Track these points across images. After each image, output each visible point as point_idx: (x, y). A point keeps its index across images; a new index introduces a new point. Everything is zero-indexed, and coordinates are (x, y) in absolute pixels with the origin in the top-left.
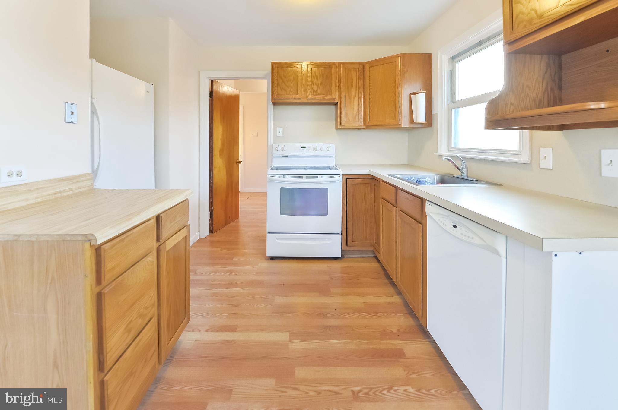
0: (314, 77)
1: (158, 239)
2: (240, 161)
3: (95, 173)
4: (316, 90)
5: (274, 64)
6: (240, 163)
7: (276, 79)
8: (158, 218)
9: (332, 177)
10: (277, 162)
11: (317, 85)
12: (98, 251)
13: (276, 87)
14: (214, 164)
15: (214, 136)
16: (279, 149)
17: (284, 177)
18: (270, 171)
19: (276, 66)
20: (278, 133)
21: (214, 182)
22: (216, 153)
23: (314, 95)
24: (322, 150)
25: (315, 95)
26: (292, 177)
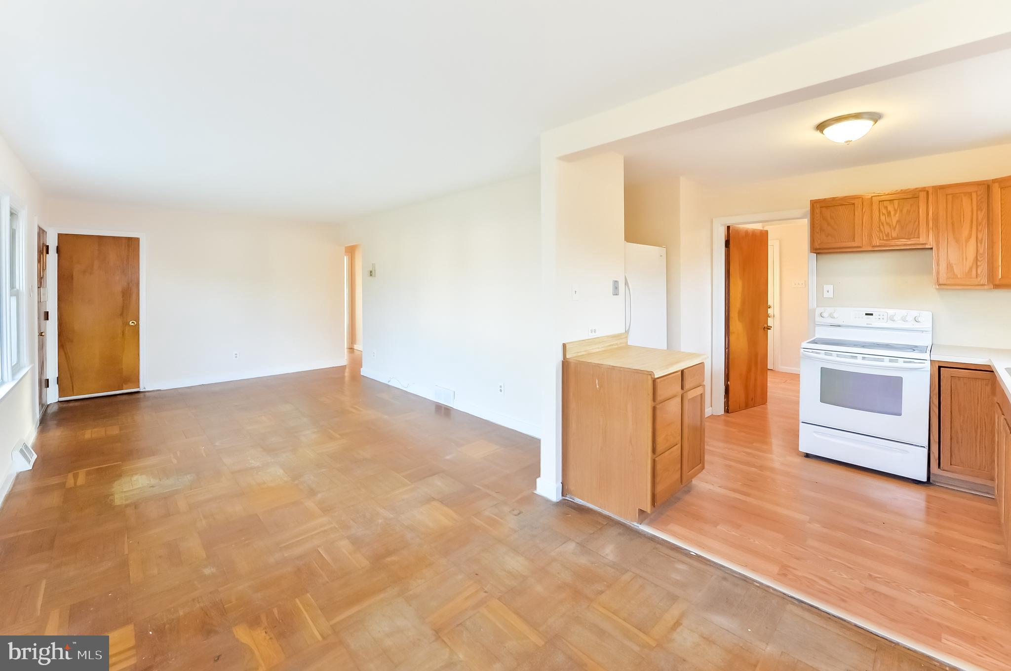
0: (883, 214)
1: (682, 388)
2: (769, 326)
3: (627, 332)
4: (888, 233)
5: (814, 204)
6: (770, 329)
7: (817, 222)
8: (682, 371)
9: (910, 362)
10: (821, 333)
11: (890, 226)
12: (654, 381)
13: (818, 233)
14: (731, 328)
15: (731, 294)
16: (824, 315)
17: (826, 354)
18: (805, 344)
19: (818, 206)
20: (825, 292)
21: (730, 351)
22: (734, 315)
23: (883, 240)
24: (904, 319)
25: (886, 240)
26: (838, 355)
